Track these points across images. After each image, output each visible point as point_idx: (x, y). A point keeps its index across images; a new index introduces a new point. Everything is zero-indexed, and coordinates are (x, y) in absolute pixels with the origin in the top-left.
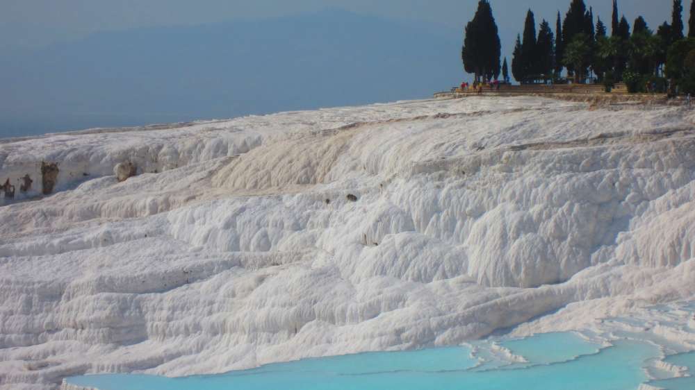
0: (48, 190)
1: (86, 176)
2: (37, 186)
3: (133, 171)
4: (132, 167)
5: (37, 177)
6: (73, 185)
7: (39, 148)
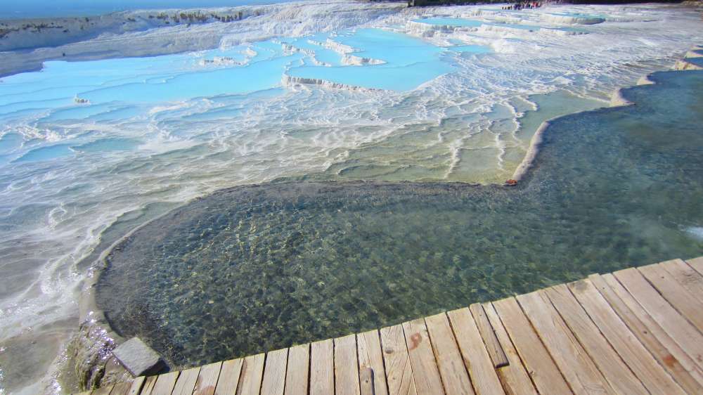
0: (240, 19)
1: (249, 15)
2: (238, 17)
3: (259, 15)
4: (258, 14)
5: (238, 15)
6: (246, 17)
7: (238, 9)
